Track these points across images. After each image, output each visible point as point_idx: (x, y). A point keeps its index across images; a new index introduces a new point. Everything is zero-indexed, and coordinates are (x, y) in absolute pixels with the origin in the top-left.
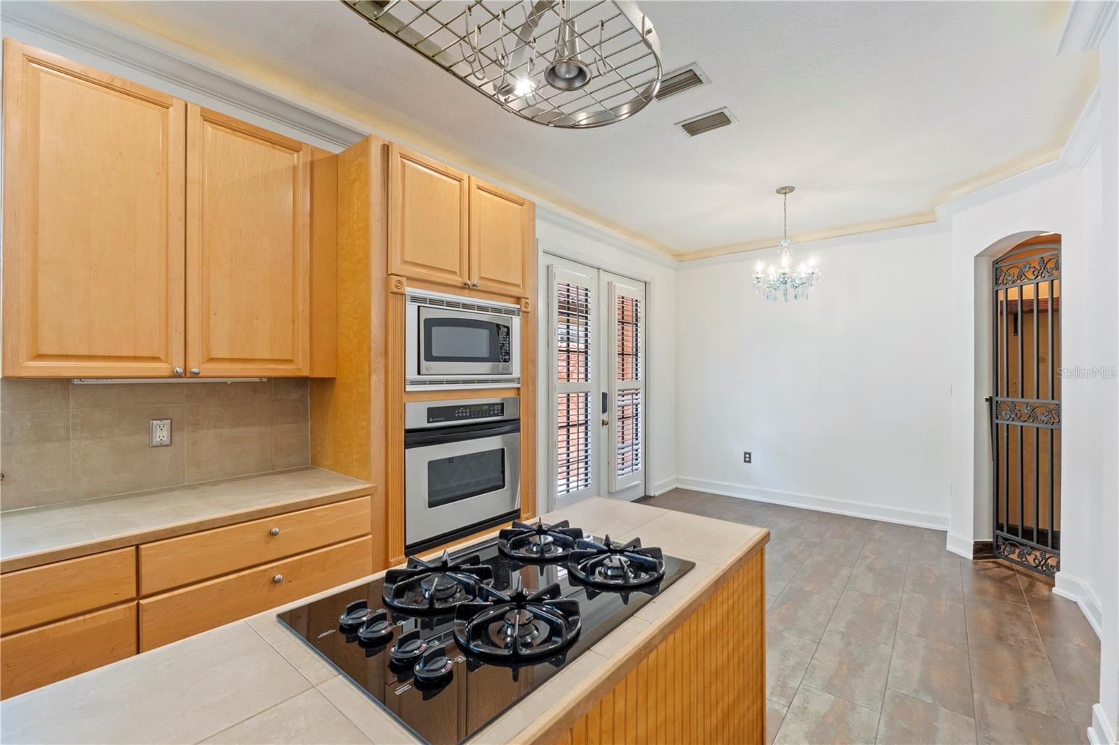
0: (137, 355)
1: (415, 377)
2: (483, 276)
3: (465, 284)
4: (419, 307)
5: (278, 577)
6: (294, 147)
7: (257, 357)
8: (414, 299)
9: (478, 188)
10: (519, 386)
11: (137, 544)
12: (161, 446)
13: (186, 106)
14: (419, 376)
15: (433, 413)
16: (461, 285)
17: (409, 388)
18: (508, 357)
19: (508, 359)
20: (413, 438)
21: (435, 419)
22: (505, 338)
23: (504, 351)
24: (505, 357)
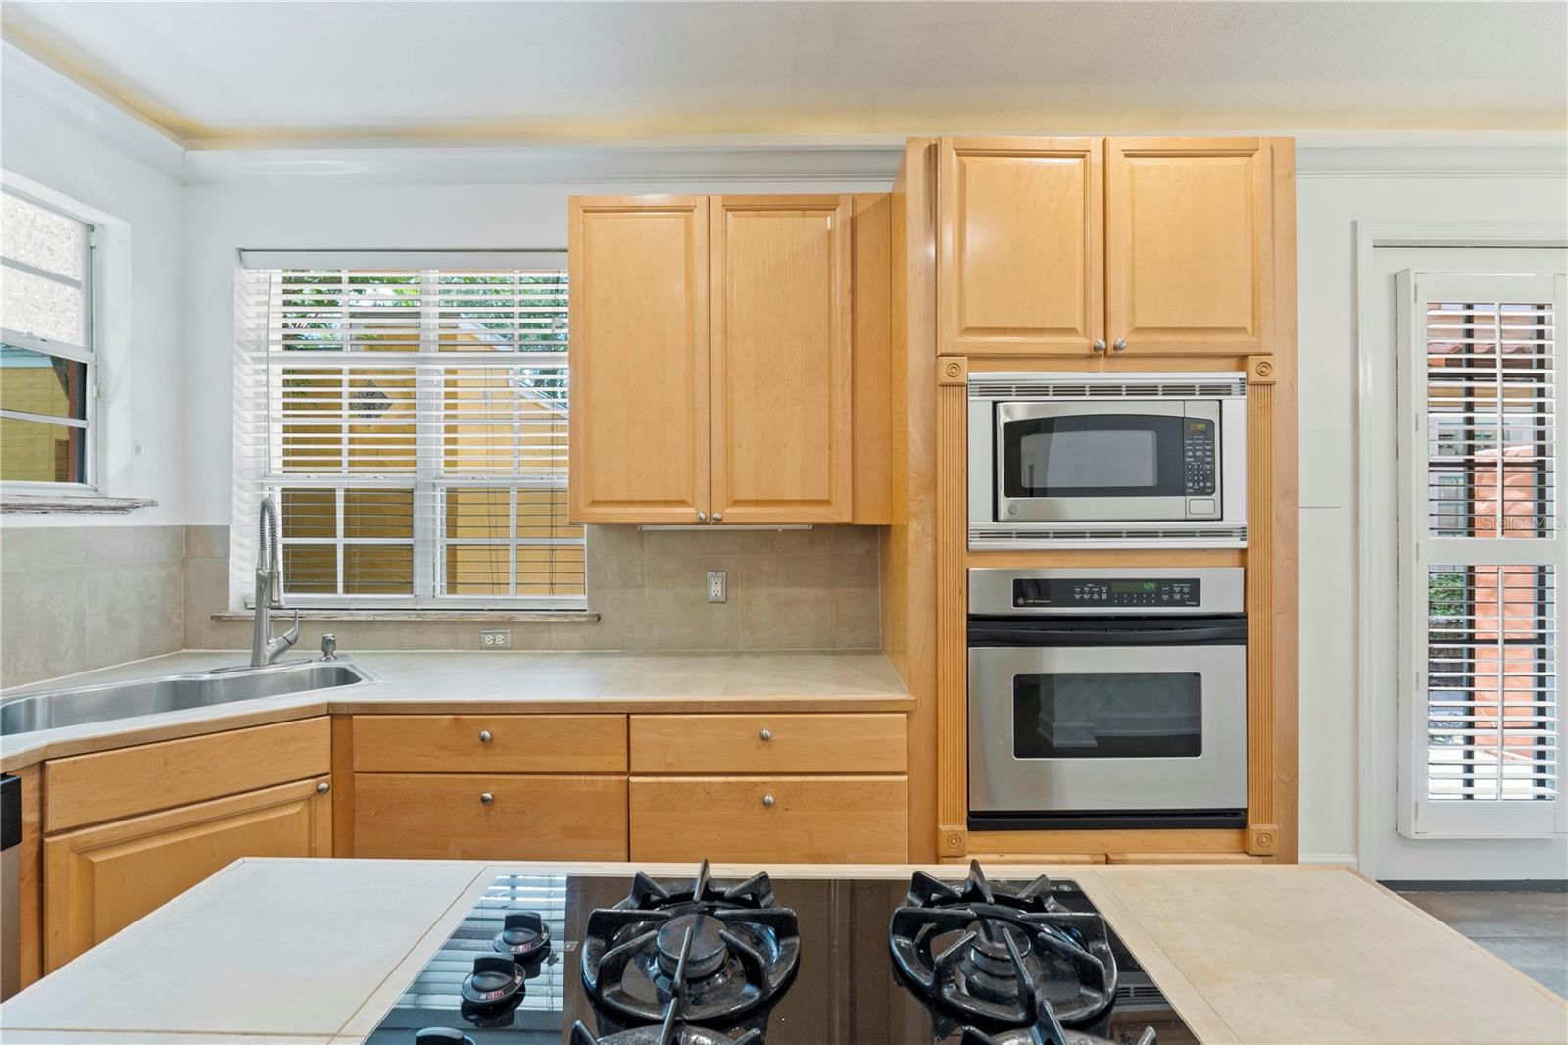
0: (667, 499)
1: (989, 524)
2: (1138, 325)
3: (1095, 349)
4: (995, 404)
5: (769, 798)
6: (827, 205)
7: (785, 498)
8: (986, 390)
9: (1126, 156)
10: (1244, 545)
11: (629, 711)
12: (716, 602)
13: (709, 200)
14: (994, 523)
15: (1024, 589)
16: (1086, 351)
17: (976, 544)
18: (1209, 485)
19: (1209, 488)
20: (985, 630)
21: (1031, 601)
22: (1200, 445)
23: (1199, 472)
24: (1202, 485)
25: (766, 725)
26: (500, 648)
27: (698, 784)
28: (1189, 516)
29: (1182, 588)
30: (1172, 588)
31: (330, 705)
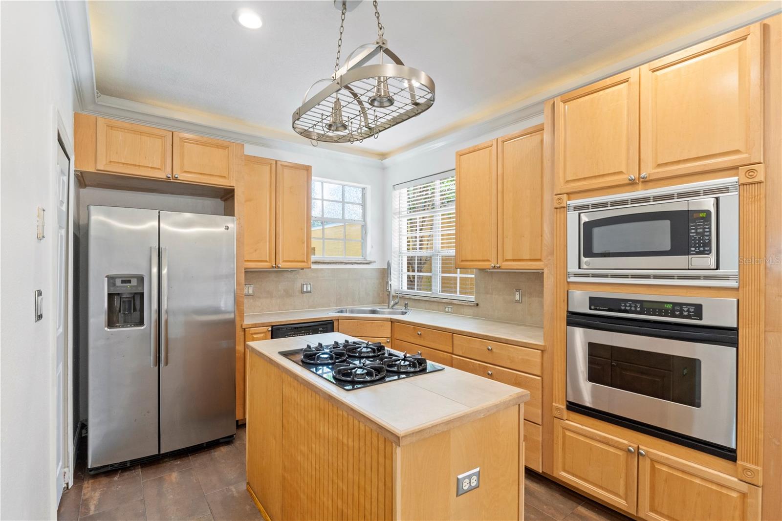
1: (577, 270)
2: (661, 162)
3: (630, 180)
4: (581, 214)
5: (489, 372)
6: (540, 129)
8: (576, 208)
9: (653, 72)
11: (453, 333)
12: (518, 302)
13: (497, 140)
14: (580, 270)
15: (594, 302)
17: (572, 279)
18: (707, 249)
19: (707, 250)
20: (575, 319)
21: (598, 308)
22: (701, 225)
23: (699, 241)
24: (702, 249)
25: (491, 345)
26: (449, 312)
27: (471, 362)
28: (690, 267)
29: (689, 308)
30: (681, 308)
31: (391, 319)
